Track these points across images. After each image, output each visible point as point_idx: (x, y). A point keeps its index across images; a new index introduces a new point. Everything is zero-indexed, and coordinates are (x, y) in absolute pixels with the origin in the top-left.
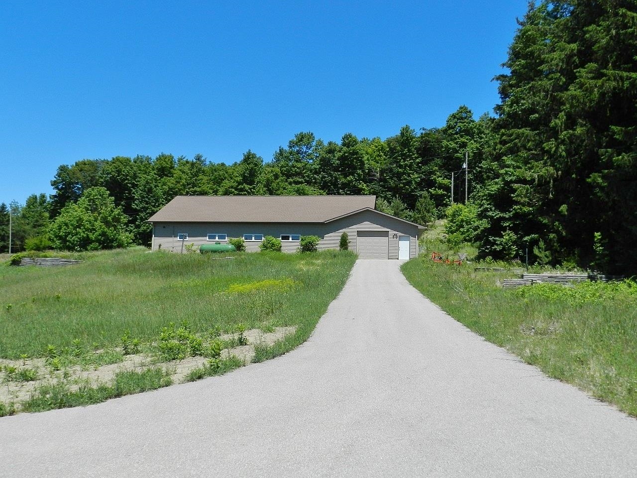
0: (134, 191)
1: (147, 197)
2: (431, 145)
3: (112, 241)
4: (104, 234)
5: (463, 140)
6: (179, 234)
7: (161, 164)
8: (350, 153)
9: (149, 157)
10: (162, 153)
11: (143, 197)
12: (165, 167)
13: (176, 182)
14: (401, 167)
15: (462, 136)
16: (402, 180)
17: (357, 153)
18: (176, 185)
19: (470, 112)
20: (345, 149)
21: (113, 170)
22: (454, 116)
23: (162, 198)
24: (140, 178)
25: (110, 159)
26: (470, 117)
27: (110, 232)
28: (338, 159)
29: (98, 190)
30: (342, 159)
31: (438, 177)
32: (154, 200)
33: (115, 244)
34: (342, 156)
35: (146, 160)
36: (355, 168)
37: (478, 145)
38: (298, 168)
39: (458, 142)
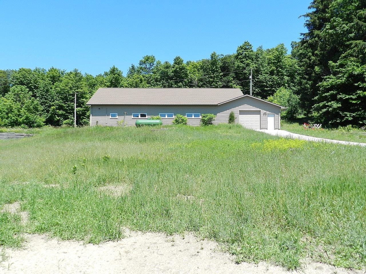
0: (36, 91)
1: (46, 95)
2: (228, 65)
3: (33, 123)
4: (27, 118)
5: (248, 62)
6: (111, 114)
7: (53, 74)
8: (180, 69)
9: (44, 69)
10: (52, 67)
11: (43, 95)
12: (55, 76)
13: (66, 85)
14: (211, 77)
15: (247, 60)
16: (212, 86)
17: (184, 69)
18: (66, 87)
19: (251, 45)
20: (177, 66)
21: (21, 76)
22: (241, 48)
23: (56, 96)
24: (40, 82)
25: (18, 70)
26: (251, 48)
27: (32, 117)
28: (172, 72)
29: (21, 87)
30: (175, 72)
31: (233, 84)
32: (51, 97)
33: (35, 125)
34: (175, 70)
35: (42, 71)
36: (183, 78)
37: (257, 65)
38: (146, 78)
39: (245, 63)
